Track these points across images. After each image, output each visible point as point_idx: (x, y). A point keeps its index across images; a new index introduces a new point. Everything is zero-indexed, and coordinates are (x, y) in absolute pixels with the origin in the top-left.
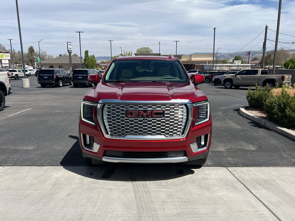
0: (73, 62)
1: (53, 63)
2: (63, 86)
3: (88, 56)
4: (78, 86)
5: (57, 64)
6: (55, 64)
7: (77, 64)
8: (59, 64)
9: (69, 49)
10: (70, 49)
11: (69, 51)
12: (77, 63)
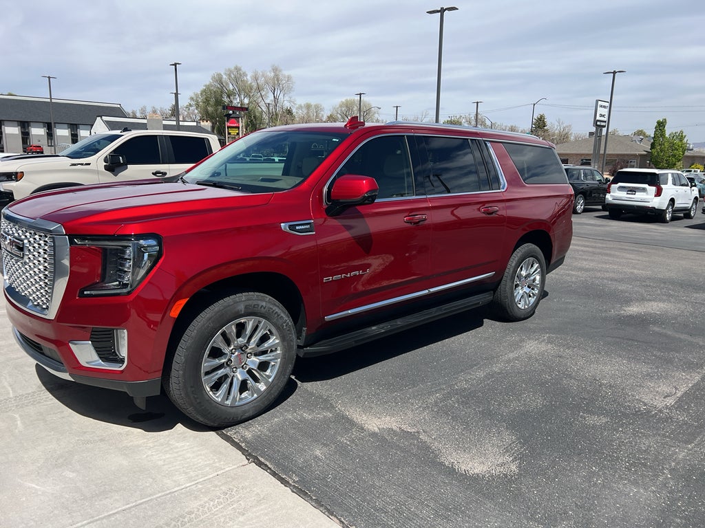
0: (613, 149)
1: (568, 152)
2: (585, 211)
3: (663, 135)
4: (622, 216)
5: (577, 155)
6: (572, 154)
7: (627, 155)
8: (581, 155)
9: (598, 118)
10: (602, 119)
11: (598, 123)
12: (628, 152)
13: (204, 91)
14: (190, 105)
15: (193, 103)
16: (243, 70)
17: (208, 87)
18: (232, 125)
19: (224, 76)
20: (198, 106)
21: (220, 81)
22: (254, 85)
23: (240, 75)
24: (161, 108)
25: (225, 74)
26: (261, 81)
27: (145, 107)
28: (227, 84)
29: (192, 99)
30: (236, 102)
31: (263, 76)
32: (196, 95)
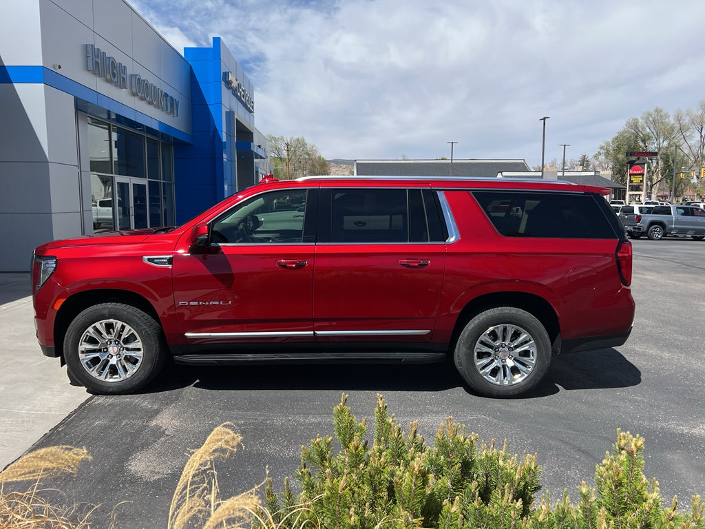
13: (617, 138)
14: (600, 154)
15: (602, 151)
16: (665, 111)
17: (621, 134)
18: (635, 172)
19: (640, 120)
20: (607, 154)
21: (635, 125)
22: (677, 126)
23: (661, 117)
24: (572, 160)
25: (642, 118)
26: (686, 120)
27: (555, 160)
28: (643, 128)
29: (602, 148)
30: (652, 147)
31: (688, 114)
32: (608, 144)
